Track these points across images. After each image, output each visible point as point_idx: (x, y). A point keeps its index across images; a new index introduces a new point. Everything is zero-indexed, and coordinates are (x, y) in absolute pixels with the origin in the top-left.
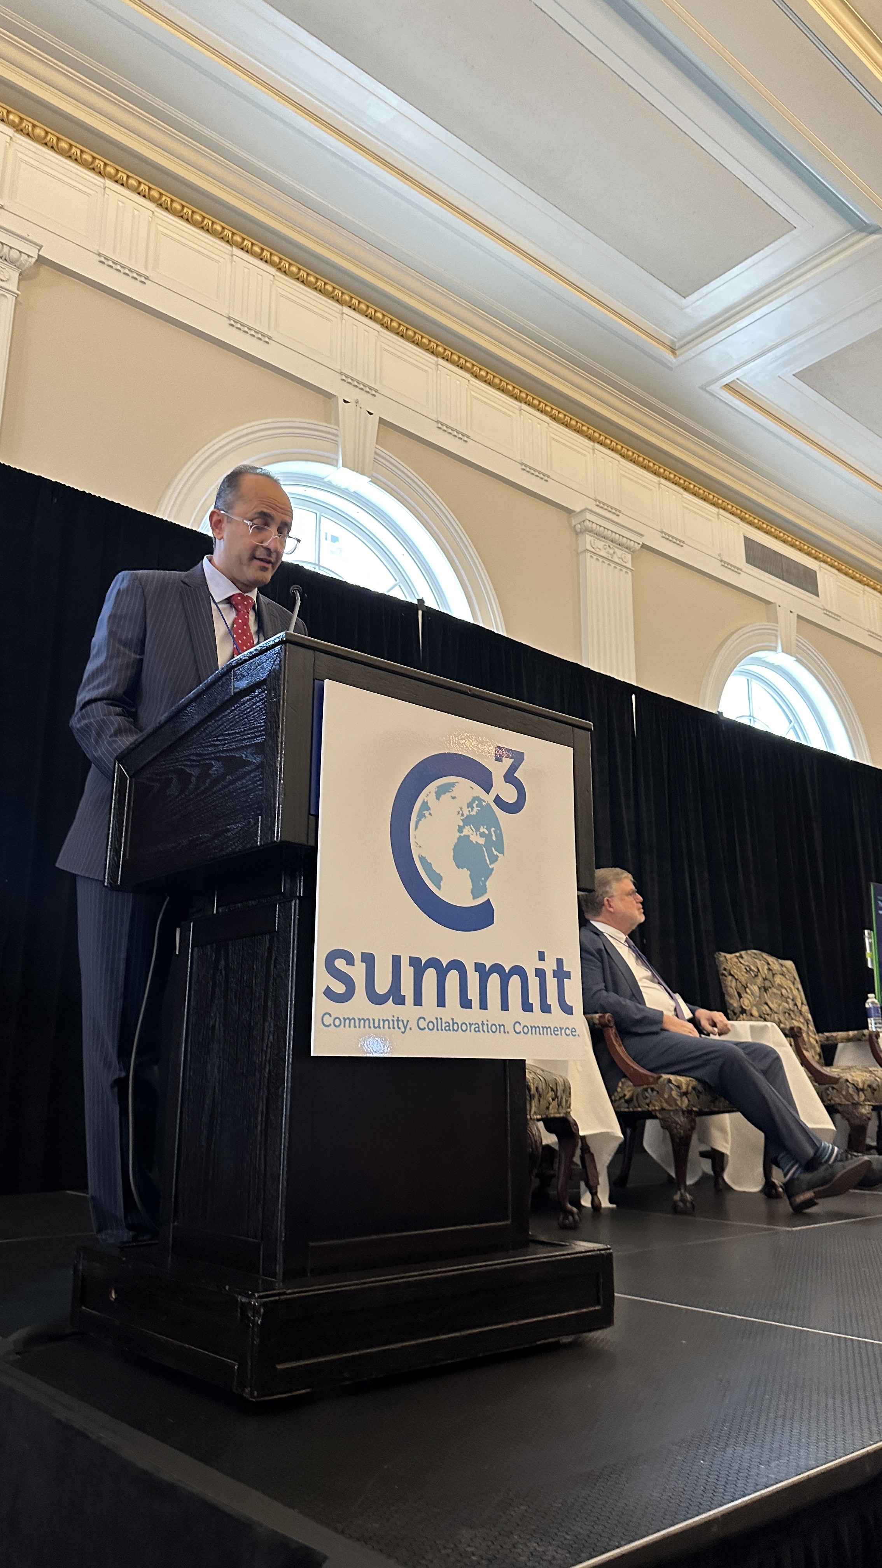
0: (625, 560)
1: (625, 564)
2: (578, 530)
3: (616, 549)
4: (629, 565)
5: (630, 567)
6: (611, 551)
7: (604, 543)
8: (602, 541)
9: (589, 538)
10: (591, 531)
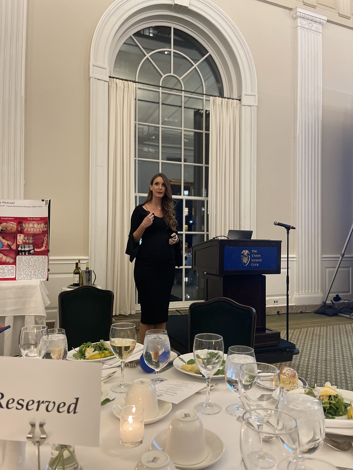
0: (318, 29)
1: (318, 31)
2: (295, 18)
3: (313, 24)
4: (321, 31)
5: (321, 32)
6: (311, 25)
7: (307, 22)
8: (306, 21)
9: (299, 20)
10: (300, 17)
